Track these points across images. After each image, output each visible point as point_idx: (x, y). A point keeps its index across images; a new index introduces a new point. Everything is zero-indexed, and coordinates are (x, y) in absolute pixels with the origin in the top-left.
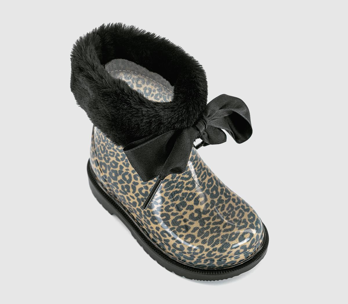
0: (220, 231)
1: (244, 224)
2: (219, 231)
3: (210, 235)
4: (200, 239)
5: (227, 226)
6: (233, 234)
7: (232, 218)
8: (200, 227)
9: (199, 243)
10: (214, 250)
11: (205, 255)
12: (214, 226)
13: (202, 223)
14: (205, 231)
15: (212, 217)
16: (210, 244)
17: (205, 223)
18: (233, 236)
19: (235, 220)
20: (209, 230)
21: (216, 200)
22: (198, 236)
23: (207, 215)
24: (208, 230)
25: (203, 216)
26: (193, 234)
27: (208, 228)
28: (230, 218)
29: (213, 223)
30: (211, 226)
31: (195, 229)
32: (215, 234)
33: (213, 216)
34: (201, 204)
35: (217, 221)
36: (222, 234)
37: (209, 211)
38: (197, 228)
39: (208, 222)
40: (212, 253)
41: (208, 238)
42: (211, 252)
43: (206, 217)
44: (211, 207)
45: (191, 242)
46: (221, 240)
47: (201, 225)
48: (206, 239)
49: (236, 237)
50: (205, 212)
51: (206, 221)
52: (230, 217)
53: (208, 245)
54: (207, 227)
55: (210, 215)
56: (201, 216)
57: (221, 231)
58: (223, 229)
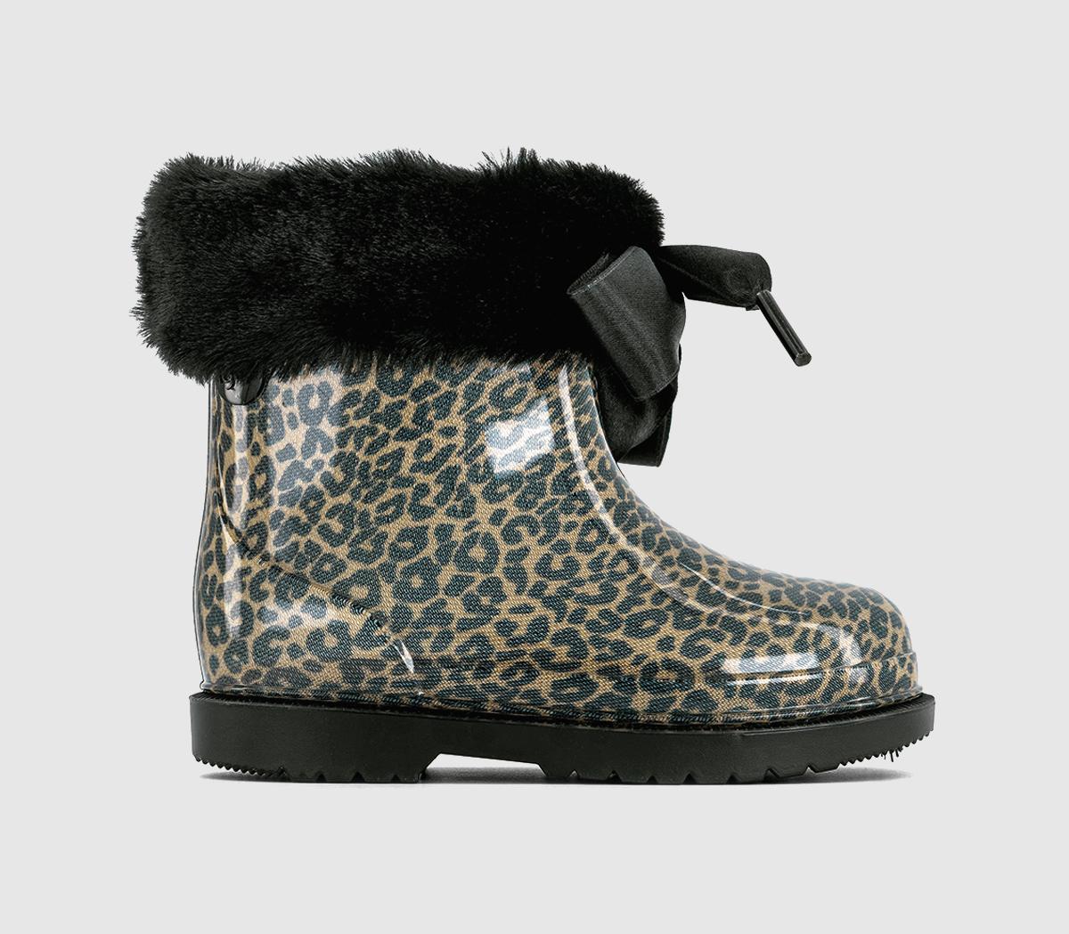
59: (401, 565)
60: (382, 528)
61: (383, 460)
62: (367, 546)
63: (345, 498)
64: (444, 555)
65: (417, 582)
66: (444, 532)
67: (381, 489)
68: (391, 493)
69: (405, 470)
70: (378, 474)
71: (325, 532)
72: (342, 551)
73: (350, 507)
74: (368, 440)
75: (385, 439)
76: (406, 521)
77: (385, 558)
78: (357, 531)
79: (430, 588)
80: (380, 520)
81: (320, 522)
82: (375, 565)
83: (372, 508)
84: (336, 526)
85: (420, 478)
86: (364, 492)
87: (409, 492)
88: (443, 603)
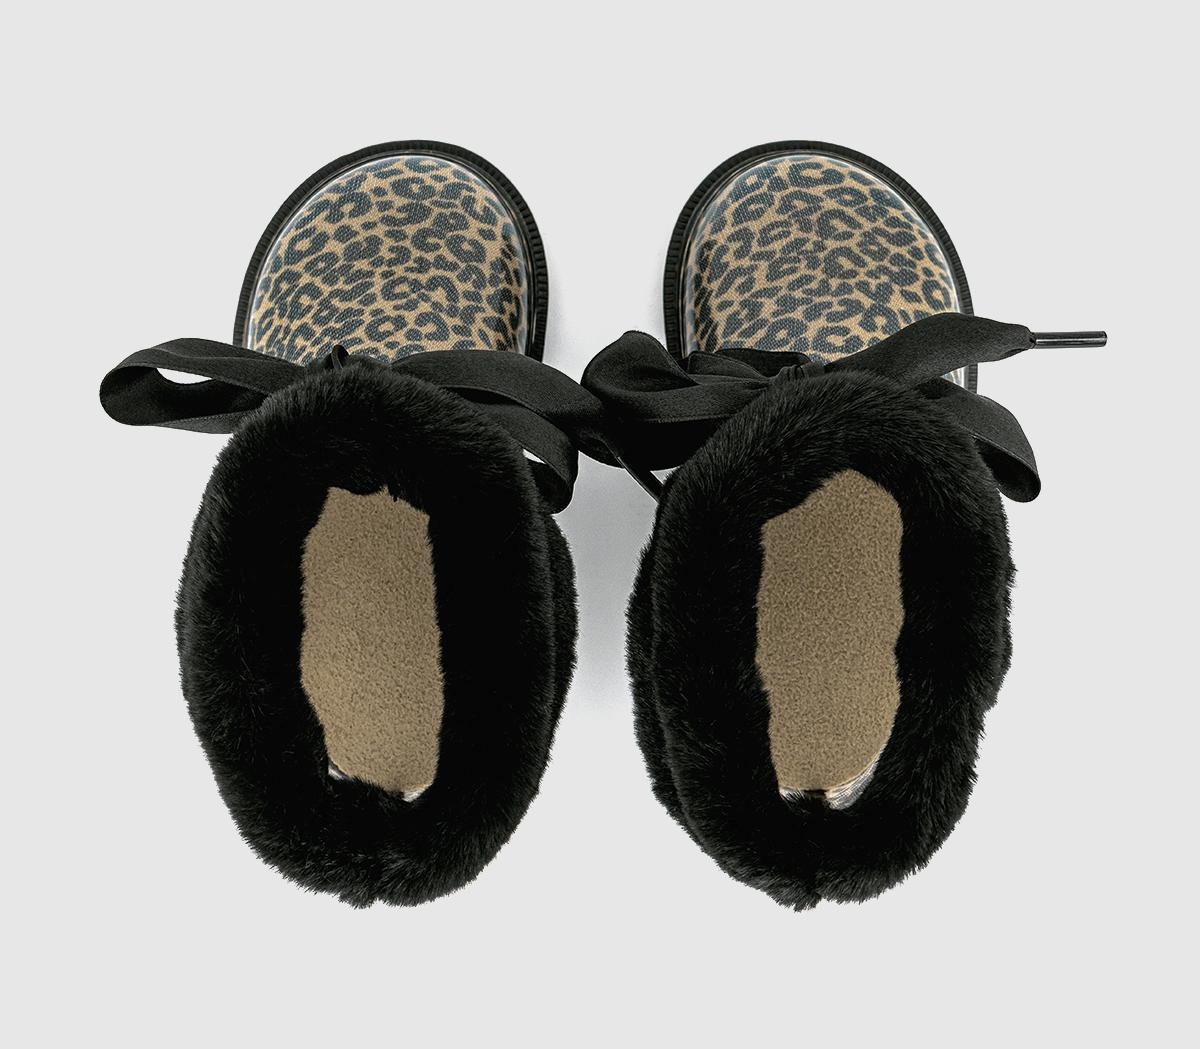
0: (865, 236)
1: (796, 202)
2: (869, 237)
3: (894, 250)
4: (919, 268)
5: (840, 231)
6: (845, 201)
7: (808, 240)
8: (896, 288)
9: (926, 263)
12: (867, 259)
13: (883, 293)
14: (895, 269)
15: (852, 282)
16: (911, 236)
17: (879, 286)
18: (848, 197)
19: (806, 227)
20: (886, 263)
21: (798, 314)
22: (916, 277)
23: (856, 295)
24: (889, 265)
25: (867, 302)
26: (920, 293)
27: (884, 270)
28: (814, 243)
29: (863, 267)
30: (872, 264)
31: (911, 297)
32: (882, 241)
33: (846, 280)
34: (846, 331)
35: (849, 263)
36: (868, 226)
37: (842, 303)
38: (904, 294)
39: (870, 280)
41: (904, 251)
43: (862, 295)
44: (829, 305)
45: (936, 285)
46: (883, 216)
47: (891, 292)
48: (909, 253)
49: (844, 190)
50: (853, 307)
51: (873, 288)
52: (809, 246)
53: (915, 239)
54: (885, 274)
55: (850, 291)
56: (873, 307)
57: (864, 234)
58: (857, 232)
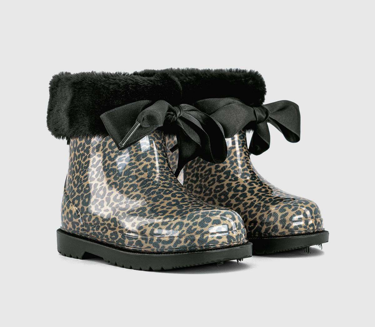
10: (195, 224)
11: (185, 232)
40: (193, 229)
42: (191, 227)
59: (218, 194)
60: (210, 187)
61: (206, 172)
62: (208, 192)
63: (198, 183)
64: (229, 190)
65: (223, 197)
66: (229, 185)
67: (208, 178)
68: (210, 179)
69: (213, 173)
70: (205, 175)
71: (196, 192)
72: (202, 195)
73: (200, 184)
74: (200, 169)
75: (205, 167)
76: (217, 184)
77: (213, 194)
78: (204, 189)
79: (227, 198)
80: (209, 185)
81: (194, 190)
82: (211, 196)
83: (206, 183)
84: (198, 190)
85: (218, 174)
86: (203, 180)
87: (216, 177)
88: (230, 201)
